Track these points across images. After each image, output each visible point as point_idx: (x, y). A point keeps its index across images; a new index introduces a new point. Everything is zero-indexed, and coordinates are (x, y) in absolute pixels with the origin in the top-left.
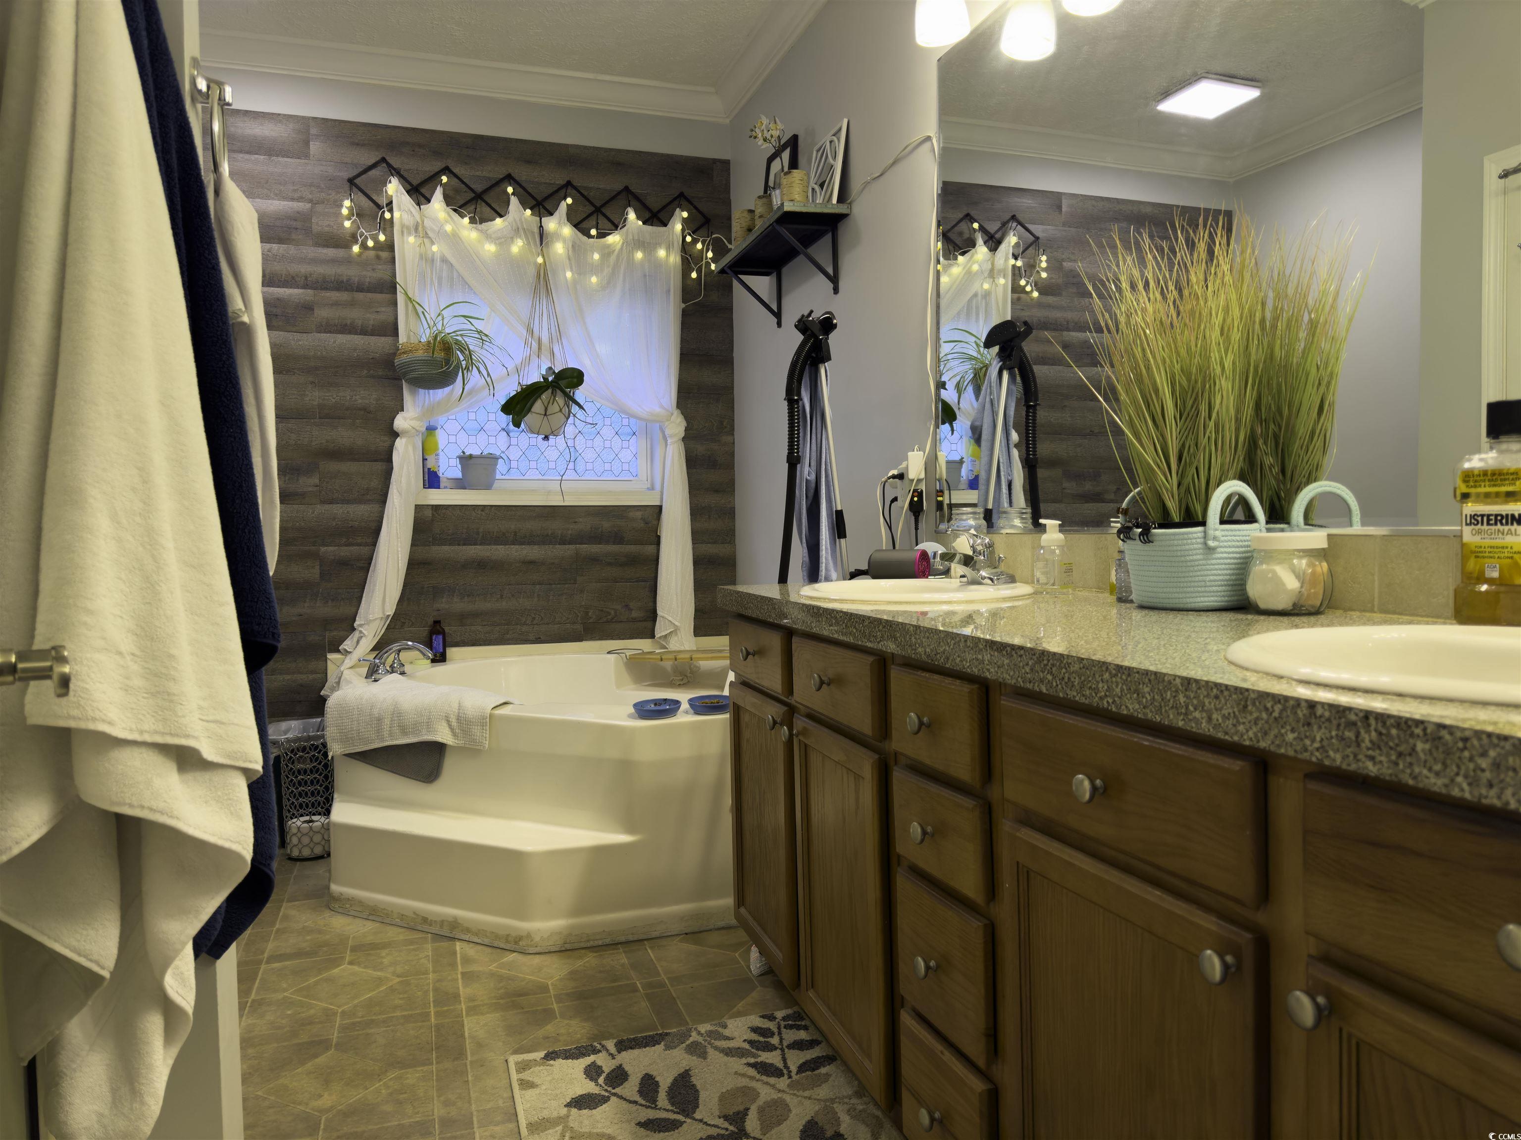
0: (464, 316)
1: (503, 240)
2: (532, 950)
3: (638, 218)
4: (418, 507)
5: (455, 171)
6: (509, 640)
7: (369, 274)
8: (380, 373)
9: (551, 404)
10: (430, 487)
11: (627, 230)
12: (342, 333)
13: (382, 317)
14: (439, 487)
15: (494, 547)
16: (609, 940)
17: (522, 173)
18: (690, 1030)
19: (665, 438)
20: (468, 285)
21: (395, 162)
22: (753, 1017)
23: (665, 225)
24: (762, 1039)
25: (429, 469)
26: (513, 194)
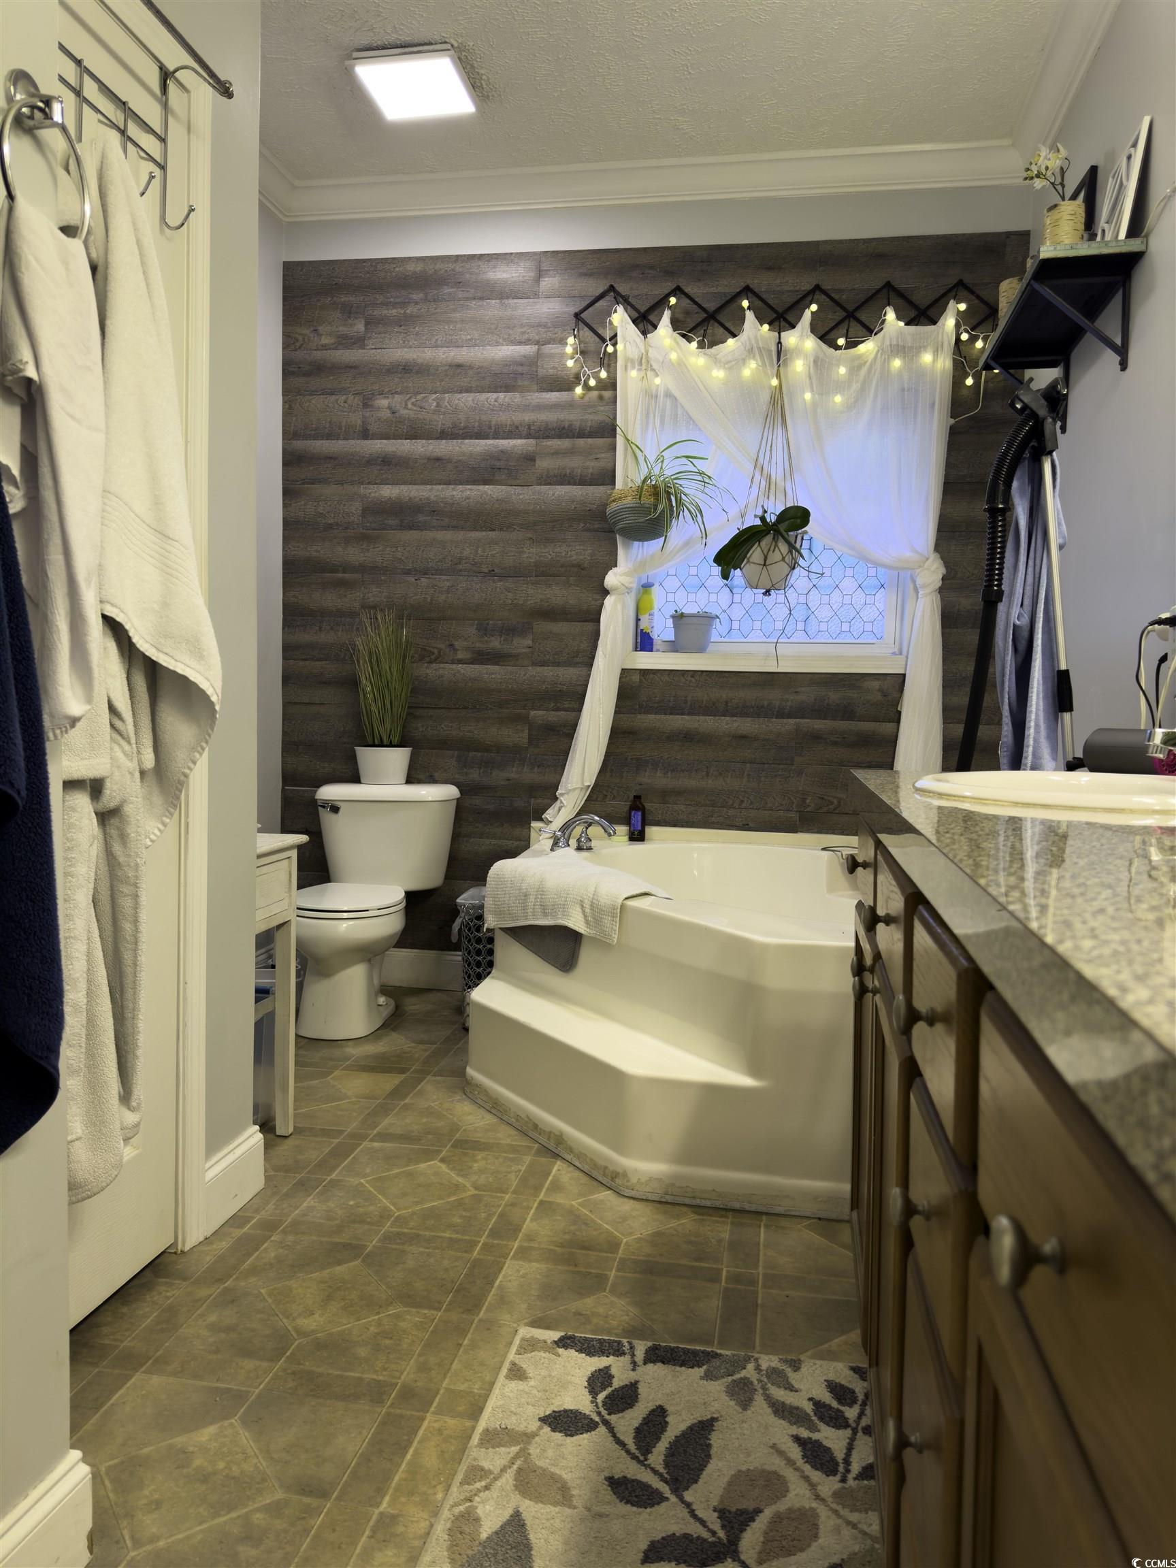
0: (687, 457)
1: (733, 363)
2: (628, 1193)
3: (899, 318)
4: (624, 672)
5: (686, 291)
6: (713, 823)
7: (591, 417)
8: (596, 526)
9: (771, 552)
10: (643, 649)
11: (884, 337)
12: (561, 484)
13: (602, 464)
14: (651, 650)
15: (702, 718)
16: (720, 1202)
17: (763, 282)
18: (748, 1359)
19: (916, 591)
20: (693, 421)
21: (622, 288)
22: (840, 1366)
23: (934, 323)
24: (835, 1404)
25: (642, 630)
26: (749, 308)
